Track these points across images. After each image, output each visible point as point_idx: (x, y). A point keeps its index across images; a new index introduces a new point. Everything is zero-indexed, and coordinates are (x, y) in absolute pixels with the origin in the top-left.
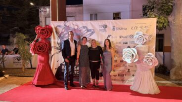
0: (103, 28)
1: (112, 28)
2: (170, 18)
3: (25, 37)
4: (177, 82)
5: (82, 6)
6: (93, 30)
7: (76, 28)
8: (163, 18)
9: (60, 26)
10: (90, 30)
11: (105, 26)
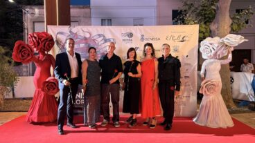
0: (127, 38)
1: (140, 37)
2: (213, 27)
5: (89, 7)
6: (113, 39)
7: (88, 36)
8: (204, 26)
9: (62, 33)
10: (109, 40)
11: (131, 35)
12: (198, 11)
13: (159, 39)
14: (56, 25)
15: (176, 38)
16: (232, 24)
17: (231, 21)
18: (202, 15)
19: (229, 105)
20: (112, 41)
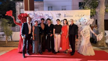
0: (58, 16)
2: (97, 10)
3: (7, 21)
4: (101, 48)
5: (43, 2)
6: (52, 16)
7: (41, 15)
8: (93, 10)
9: (31, 14)
10: (50, 17)
12: (90, 3)
13: (72, 16)
14: (28, 10)
15: (80, 15)
16: (106, 9)
17: (105, 8)
18: (92, 5)
19: (104, 46)
20: (52, 17)
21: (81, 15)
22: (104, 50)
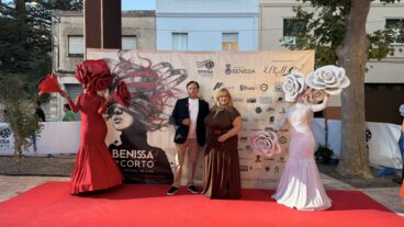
0: (205, 68)
1: (225, 68)
5: (154, 14)
11: (210, 65)
13: (254, 71)
19: (362, 175)
20: (182, 72)
21: (284, 69)
22: (361, 190)
